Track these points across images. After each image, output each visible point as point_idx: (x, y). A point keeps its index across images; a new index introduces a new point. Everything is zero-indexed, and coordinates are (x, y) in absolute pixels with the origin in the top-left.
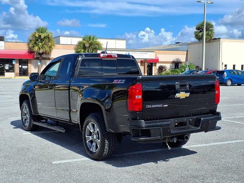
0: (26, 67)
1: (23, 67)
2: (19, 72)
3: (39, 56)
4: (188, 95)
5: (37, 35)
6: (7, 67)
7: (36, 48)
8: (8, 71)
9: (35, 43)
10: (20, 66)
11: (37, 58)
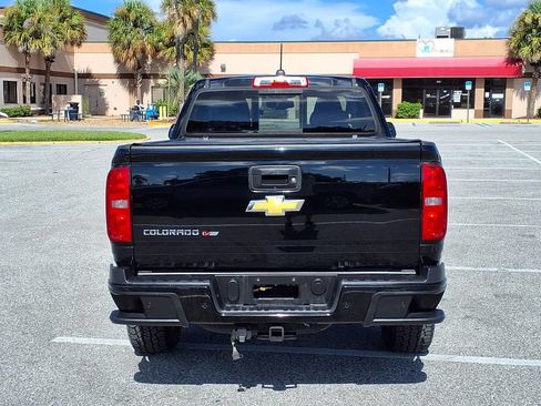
0: (501, 96)
1: (495, 96)
2: (482, 108)
3: (532, 70)
4: (295, 205)
5: (528, 20)
6: (457, 96)
7: (525, 51)
8: (458, 106)
9: (524, 39)
10: (487, 95)
11: (528, 75)
